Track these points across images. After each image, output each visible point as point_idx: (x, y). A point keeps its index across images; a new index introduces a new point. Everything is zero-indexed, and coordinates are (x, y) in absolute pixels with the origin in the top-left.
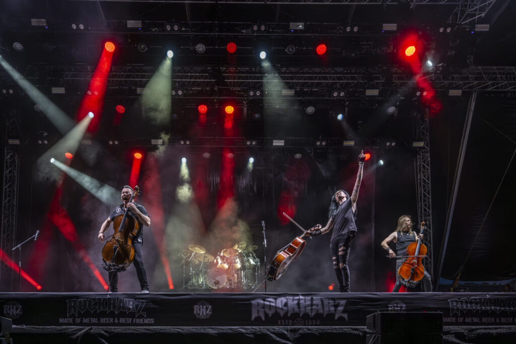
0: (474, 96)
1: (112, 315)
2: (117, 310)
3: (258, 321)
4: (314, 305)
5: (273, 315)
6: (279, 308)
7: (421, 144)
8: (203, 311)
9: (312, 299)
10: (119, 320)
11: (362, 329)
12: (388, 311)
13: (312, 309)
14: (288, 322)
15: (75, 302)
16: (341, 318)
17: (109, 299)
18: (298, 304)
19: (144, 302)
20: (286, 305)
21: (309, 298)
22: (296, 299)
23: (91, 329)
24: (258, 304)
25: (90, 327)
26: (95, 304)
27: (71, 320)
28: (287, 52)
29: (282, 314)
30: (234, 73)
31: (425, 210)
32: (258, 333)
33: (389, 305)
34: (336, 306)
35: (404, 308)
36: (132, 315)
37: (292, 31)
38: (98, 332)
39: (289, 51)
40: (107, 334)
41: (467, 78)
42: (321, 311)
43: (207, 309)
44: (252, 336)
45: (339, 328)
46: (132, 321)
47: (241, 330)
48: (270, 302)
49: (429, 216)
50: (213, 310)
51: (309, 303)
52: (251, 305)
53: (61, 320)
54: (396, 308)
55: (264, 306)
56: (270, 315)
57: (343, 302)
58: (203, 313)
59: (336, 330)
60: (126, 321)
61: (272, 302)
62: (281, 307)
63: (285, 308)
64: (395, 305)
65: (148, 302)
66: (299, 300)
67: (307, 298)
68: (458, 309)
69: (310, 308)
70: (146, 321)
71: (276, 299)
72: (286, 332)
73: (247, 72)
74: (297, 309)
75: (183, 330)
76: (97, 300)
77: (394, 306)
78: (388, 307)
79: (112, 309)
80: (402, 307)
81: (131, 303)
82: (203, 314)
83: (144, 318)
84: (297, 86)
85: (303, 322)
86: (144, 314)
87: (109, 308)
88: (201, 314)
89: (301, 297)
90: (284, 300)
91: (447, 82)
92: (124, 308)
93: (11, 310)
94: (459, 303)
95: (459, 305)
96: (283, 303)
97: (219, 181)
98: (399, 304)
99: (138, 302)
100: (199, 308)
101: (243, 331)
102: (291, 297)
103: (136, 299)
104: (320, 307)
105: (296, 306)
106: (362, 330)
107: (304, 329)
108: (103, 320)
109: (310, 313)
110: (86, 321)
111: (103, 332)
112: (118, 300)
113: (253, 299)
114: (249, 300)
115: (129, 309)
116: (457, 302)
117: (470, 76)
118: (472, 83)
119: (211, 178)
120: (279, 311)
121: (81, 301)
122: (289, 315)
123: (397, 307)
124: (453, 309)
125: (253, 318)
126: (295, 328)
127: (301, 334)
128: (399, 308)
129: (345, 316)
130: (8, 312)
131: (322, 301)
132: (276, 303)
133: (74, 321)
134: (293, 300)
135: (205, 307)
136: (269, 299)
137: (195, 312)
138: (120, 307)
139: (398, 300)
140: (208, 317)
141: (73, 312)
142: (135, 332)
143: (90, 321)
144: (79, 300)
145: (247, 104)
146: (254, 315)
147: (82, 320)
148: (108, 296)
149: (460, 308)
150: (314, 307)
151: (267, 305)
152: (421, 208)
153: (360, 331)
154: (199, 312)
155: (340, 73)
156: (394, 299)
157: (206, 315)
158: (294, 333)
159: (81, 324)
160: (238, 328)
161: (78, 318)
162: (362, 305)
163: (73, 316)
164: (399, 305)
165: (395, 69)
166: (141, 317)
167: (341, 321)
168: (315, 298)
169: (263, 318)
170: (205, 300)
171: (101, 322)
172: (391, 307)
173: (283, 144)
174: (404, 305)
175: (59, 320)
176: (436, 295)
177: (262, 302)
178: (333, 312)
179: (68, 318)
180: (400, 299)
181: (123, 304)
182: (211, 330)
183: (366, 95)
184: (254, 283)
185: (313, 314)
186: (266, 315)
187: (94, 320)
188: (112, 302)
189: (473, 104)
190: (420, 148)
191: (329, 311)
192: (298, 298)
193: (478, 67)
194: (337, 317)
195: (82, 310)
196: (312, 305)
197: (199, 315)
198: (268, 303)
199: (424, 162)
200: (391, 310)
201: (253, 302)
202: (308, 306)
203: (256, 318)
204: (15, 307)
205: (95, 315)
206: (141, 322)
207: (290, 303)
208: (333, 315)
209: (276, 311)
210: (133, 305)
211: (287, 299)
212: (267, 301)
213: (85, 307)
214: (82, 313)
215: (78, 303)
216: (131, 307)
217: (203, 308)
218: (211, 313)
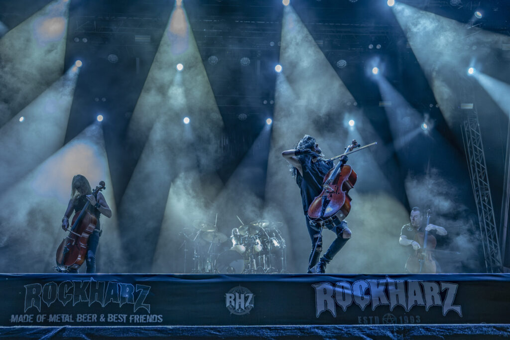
1: (96, 309)
2: (104, 302)
3: (326, 318)
5: (348, 308)
6: (358, 297)
8: (240, 302)
9: (406, 284)
10: (106, 317)
13: (407, 299)
14: (373, 318)
15: (38, 288)
16: (451, 312)
17: (94, 284)
18: (386, 292)
19: (147, 289)
20: (368, 292)
21: (402, 281)
22: (382, 284)
23: (63, 330)
24: (325, 291)
26: (71, 291)
27: (29, 318)
29: (363, 305)
34: (443, 295)
38: (75, 336)
42: (421, 302)
43: (246, 298)
46: (128, 318)
48: (343, 287)
50: (256, 300)
51: (402, 289)
52: (314, 290)
53: (13, 318)
55: (334, 294)
56: (345, 308)
57: (453, 289)
58: (240, 305)
60: (118, 319)
61: (347, 288)
62: (360, 296)
63: (367, 297)
65: (154, 289)
66: (387, 285)
67: (397, 281)
70: (150, 319)
71: (351, 283)
76: (74, 286)
79: (96, 300)
81: (128, 290)
82: (240, 308)
83: (147, 313)
85: (395, 318)
86: (147, 307)
87: (93, 298)
88: (237, 307)
89: (390, 280)
90: (364, 284)
92: (115, 297)
96: (363, 290)
99: (139, 287)
100: (233, 297)
102: (375, 281)
103: (135, 283)
104: (419, 296)
105: (383, 294)
108: (80, 318)
109: (405, 306)
110: (52, 318)
112: (106, 285)
113: (318, 283)
114: (310, 284)
115: (123, 299)
120: (358, 302)
121: (47, 286)
122: (373, 308)
125: (318, 314)
129: (458, 309)
131: (421, 286)
132: (352, 290)
133: (34, 318)
134: (378, 285)
135: (242, 296)
136: (341, 284)
137: (228, 304)
138: (109, 297)
140: (248, 311)
141: (33, 304)
143: (61, 319)
144: (46, 284)
146: (320, 309)
147: (48, 317)
148: (92, 279)
150: (410, 296)
151: (339, 293)
154: (233, 304)
157: (245, 308)
159: (46, 323)
161: (41, 313)
163: (33, 311)
166: (141, 312)
167: (452, 316)
168: (409, 281)
169: (334, 314)
170: (243, 284)
171: (78, 319)
175: (11, 318)
177: (331, 287)
178: (440, 304)
179: (25, 314)
181: (115, 292)
185: (410, 307)
186: (338, 308)
187: (67, 318)
188: (97, 288)
191: (434, 302)
192: (385, 281)
194: (445, 311)
195: (49, 301)
197: (234, 308)
198: (340, 290)
201: (317, 288)
202: (402, 293)
203: (323, 313)
205: (69, 310)
206: (142, 321)
207: (374, 290)
208: (440, 308)
209: (354, 303)
210: (130, 293)
211: (369, 283)
212: (339, 287)
213: (53, 297)
214: (49, 306)
215: (42, 291)
216: (127, 295)
217: (240, 298)
218: (253, 305)
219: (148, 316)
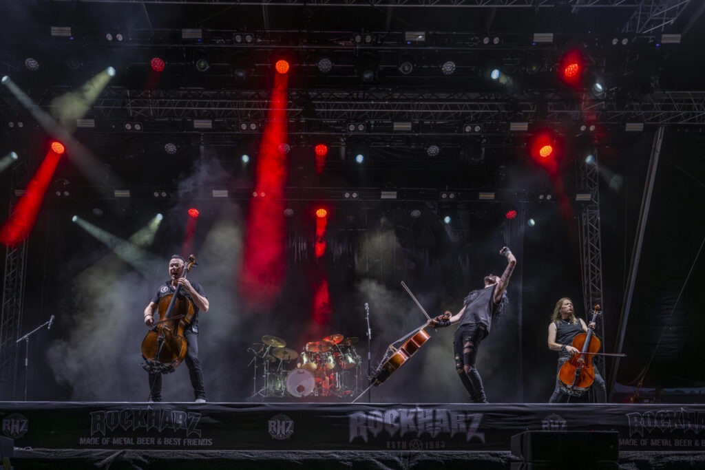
0: (661, 131)
1: (153, 433)
2: (160, 427)
3: (359, 443)
4: (438, 421)
5: (379, 434)
6: (388, 425)
7: (587, 197)
8: (281, 429)
9: (434, 413)
10: (163, 440)
11: (505, 454)
12: (541, 429)
13: (434, 426)
14: (401, 444)
15: (102, 415)
16: (475, 440)
17: (151, 411)
18: (415, 419)
19: (198, 416)
20: (398, 420)
21: (431, 410)
22: (412, 413)
23: (124, 453)
24: (359, 419)
25: (122, 451)
26: (131, 418)
27: (96, 441)
28: (402, 71)
29: (392, 433)
30: (328, 99)
31: (594, 289)
32: (359, 459)
33: (544, 422)
34: (468, 422)
35: (563, 426)
36: (181, 433)
37: (409, 43)
38: (133, 457)
39: (404, 70)
40: (146, 461)
41: (651, 107)
42: (447, 430)
43: (287, 425)
44: (349, 464)
45: (472, 454)
46: (182, 442)
47: (334, 455)
48: (375, 416)
49: (600, 296)
50: (295, 427)
51: (430, 418)
52: (348, 419)
53: (82, 441)
54: (552, 426)
55: (367, 422)
56: (375, 435)
57: (478, 416)
58: (281, 431)
59: (468, 456)
60: (173, 442)
61: (378, 416)
62: (390, 423)
63: (396, 425)
64: (551, 421)
65: (204, 416)
66: (416, 413)
67: (427, 410)
68: (640, 428)
69: (431, 425)
70: (201, 442)
71: (383, 412)
72: (397, 459)
73: (346, 99)
74: (414, 427)
75: (252, 455)
76: (133, 413)
77: (550, 423)
78: (541, 424)
79: (153, 426)
80: (561, 424)
81: (181, 417)
82: (281, 433)
83: (198, 438)
84: (414, 117)
85: (422, 444)
86: (199, 432)
87: (150, 424)
88: (278, 433)
89: (419, 410)
90: (394, 413)
91: (622, 112)
92: (170, 423)
93: (13, 426)
94: (642, 419)
95: (642, 423)
96: (394, 418)
97: (305, 248)
98: (557, 419)
99: (190, 415)
100: (275, 423)
101: (338, 456)
102: (405, 410)
103: (187, 411)
104: (445, 424)
105: (412, 422)
106: (505, 456)
107: (423, 454)
108: (140, 441)
109: (432, 432)
110: (116, 441)
111: (140, 457)
112: (162, 413)
113: (352, 412)
114: (345, 413)
115: (177, 425)
116: (639, 417)
117: (655, 104)
118: (657, 113)
119: (295, 243)
120: (388, 429)
121: (110, 414)
122: (402, 435)
123: (554, 424)
124: (633, 428)
125: (351, 439)
126: (411, 453)
127: (418, 461)
128: (557, 426)
129: (481, 436)
130: (9, 428)
131: (448, 415)
132: (384, 418)
133: (100, 441)
134: (408, 413)
135: (283, 423)
136: (374, 413)
137: (270, 430)
138: (164, 423)
139: (555, 414)
140: (288, 436)
141: (98, 428)
142: (186, 457)
143: (123, 442)
144: (108, 412)
145: (345, 141)
146: (353, 435)
147: (111, 440)
148: (149, 407)
149: (643, 425)
150: (437, 423)
151: (371, 420)
152: (588, 285)
153: (503, 458)
154: (275, 430)
155: (474, 101)
156: (549, 412)
157: (286, 434)
158: (409, 460)
159: (110, 446)
160: (329, 453)
161: (106, 437)
162: (504, 421)
163: (98, 435)
164: (557, 422)
165: (550, 95)
166: (194, 436)
167: (476, 443)
168: (438, 410)
169: (366, 439)
170: (285, 412)
171: (138, 443)
172: (546, 424)
173: (395, 197)
174: (564, 422)
175: (80, 441)
176: (609, 407)
177: (364, 416)
178: (465, 431)
179: (92, 437)
180: (556, 412)
181: (170, 419)
182: (293, 456)
183: (511, 129)
184: (353, 390)
185: (436, 432)
186: (370, 434)
187: (128, 441)
188: (154, 415)
189: (660, 142)
190: (587, 203)
191: (459, 429)
192: (414, 410)
193: (666, 92)
194: (469, 436)
195: (112, 426)
196: (434, 420)
197: (276, 434)
198: (372, 418)
199: (591, 221)
200: (546, 428)
201: (351, 416)
202: (430, 421)
203: (355, 439)
204: (18, 421)
205: (130, 433)
206: (194, 444)
207: (404, 418)
208: (464, 435)
209: (384, 430)
210: (183, 420)
211: (399, 412)
212: (372, 415)
213: (116, 422)
214: (112, 431)
215: (106, 417)
216: (180, 422)
217: (281, 424)
218: (292, 431)
219: (199, 440)
